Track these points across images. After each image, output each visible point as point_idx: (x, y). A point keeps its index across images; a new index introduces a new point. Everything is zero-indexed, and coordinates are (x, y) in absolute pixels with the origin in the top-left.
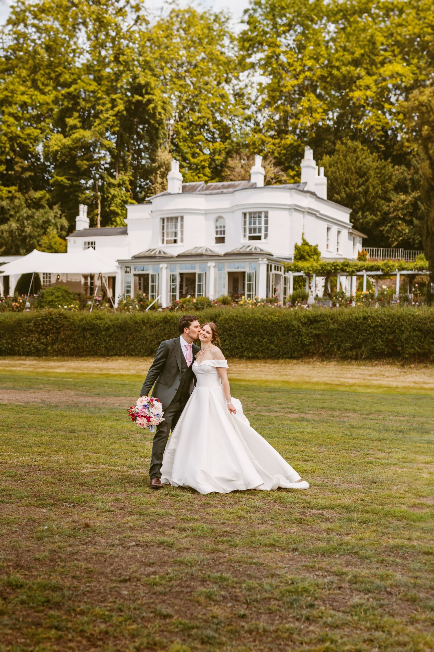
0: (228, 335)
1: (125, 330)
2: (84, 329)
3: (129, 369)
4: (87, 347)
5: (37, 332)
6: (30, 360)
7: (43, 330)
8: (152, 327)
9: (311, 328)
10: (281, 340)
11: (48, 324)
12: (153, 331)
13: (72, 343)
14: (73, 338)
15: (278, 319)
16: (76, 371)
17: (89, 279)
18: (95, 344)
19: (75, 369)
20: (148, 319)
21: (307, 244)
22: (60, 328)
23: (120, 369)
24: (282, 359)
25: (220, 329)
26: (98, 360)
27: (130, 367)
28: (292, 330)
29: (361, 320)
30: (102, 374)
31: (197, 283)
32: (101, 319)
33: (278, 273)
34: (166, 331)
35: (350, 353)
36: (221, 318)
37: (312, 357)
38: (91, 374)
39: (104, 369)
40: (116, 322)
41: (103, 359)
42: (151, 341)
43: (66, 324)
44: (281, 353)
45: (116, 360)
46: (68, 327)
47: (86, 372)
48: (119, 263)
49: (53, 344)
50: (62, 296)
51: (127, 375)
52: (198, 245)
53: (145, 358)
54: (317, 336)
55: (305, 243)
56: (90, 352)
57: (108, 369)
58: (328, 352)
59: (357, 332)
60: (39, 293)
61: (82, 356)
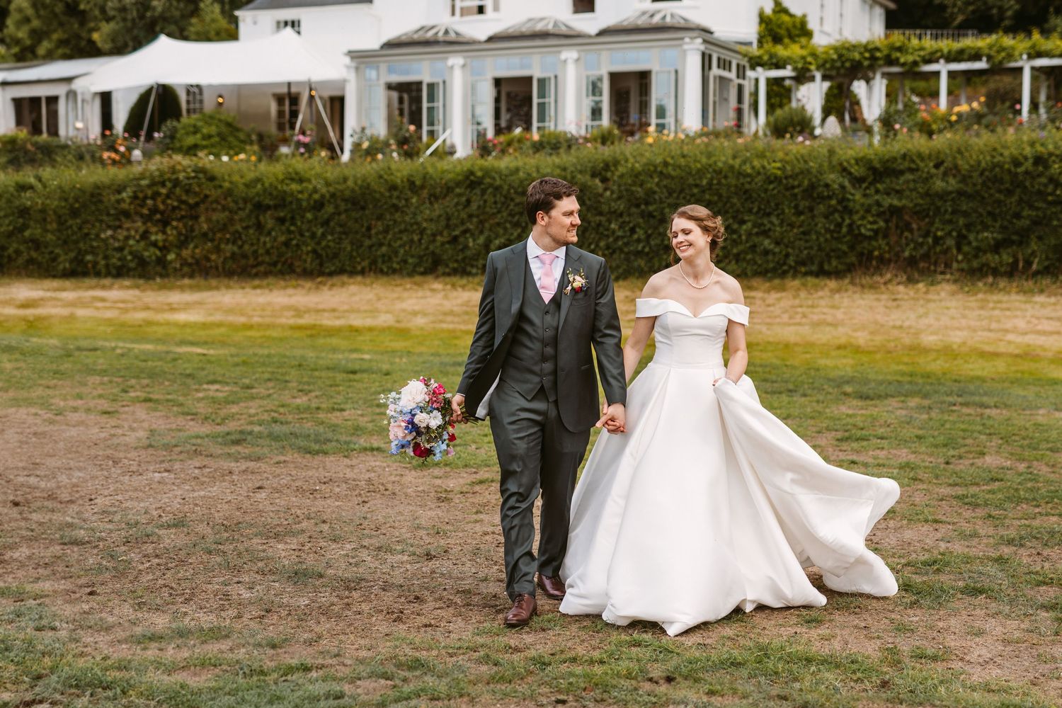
0: (642, 215)
1: (363, 208)
2: (260, 207)
3: (374, 312)
4: (268, 252)
5: (142, 216)
6: (122, 287)
7: (154, 210)
8: (434, 197)
9: (877, 191)
10: (792, 225)
11: (168, 196)
12: (438, 209)
13: (228, 241)
14: (232, 229)
15: (783, 169)
16: (231, 318)
17: (287, 102)
18: (287, 244)
19: (230, 311)
20: (425, 177)
21: (786, 11)
22: (197, 204)
23: (352, 311)
24: (794, 277)
25: (619, 198)
26: (295, 287)
27: (380, 305)
28: (822, 198)
29: (1028, 165)
30: (300, 328)
31: (535, 101)
32: (301, 181)
33: (725, 74)
34: (474, 206)
35: (992, 259)
36: (621, 170)
37: (878, 271)
38: (268, 326)
39: (308, 311)
40: (340, 187)
41: (308, 284)
42: (434, 235)
43: (214, 193)
44: (791, 261)
45: (343, 285)
46: (217, 202)
47: (256, 320)
48: (352, 58)
49: (182, 244)
50: (219, 134)
51: (371, 329)
52: (537, 14)
53: (418, 278)
54: (895, 211)
55: (780, 9)
56: (275, 264)
57: (318, 311)
58: (926, 257)
59: (1014, 199)
60: (164, 128)
61: (256, 275)
